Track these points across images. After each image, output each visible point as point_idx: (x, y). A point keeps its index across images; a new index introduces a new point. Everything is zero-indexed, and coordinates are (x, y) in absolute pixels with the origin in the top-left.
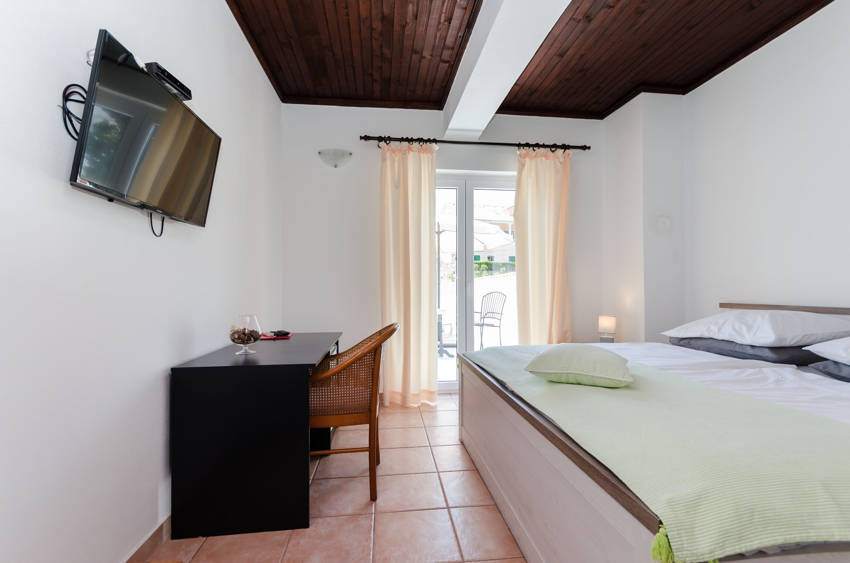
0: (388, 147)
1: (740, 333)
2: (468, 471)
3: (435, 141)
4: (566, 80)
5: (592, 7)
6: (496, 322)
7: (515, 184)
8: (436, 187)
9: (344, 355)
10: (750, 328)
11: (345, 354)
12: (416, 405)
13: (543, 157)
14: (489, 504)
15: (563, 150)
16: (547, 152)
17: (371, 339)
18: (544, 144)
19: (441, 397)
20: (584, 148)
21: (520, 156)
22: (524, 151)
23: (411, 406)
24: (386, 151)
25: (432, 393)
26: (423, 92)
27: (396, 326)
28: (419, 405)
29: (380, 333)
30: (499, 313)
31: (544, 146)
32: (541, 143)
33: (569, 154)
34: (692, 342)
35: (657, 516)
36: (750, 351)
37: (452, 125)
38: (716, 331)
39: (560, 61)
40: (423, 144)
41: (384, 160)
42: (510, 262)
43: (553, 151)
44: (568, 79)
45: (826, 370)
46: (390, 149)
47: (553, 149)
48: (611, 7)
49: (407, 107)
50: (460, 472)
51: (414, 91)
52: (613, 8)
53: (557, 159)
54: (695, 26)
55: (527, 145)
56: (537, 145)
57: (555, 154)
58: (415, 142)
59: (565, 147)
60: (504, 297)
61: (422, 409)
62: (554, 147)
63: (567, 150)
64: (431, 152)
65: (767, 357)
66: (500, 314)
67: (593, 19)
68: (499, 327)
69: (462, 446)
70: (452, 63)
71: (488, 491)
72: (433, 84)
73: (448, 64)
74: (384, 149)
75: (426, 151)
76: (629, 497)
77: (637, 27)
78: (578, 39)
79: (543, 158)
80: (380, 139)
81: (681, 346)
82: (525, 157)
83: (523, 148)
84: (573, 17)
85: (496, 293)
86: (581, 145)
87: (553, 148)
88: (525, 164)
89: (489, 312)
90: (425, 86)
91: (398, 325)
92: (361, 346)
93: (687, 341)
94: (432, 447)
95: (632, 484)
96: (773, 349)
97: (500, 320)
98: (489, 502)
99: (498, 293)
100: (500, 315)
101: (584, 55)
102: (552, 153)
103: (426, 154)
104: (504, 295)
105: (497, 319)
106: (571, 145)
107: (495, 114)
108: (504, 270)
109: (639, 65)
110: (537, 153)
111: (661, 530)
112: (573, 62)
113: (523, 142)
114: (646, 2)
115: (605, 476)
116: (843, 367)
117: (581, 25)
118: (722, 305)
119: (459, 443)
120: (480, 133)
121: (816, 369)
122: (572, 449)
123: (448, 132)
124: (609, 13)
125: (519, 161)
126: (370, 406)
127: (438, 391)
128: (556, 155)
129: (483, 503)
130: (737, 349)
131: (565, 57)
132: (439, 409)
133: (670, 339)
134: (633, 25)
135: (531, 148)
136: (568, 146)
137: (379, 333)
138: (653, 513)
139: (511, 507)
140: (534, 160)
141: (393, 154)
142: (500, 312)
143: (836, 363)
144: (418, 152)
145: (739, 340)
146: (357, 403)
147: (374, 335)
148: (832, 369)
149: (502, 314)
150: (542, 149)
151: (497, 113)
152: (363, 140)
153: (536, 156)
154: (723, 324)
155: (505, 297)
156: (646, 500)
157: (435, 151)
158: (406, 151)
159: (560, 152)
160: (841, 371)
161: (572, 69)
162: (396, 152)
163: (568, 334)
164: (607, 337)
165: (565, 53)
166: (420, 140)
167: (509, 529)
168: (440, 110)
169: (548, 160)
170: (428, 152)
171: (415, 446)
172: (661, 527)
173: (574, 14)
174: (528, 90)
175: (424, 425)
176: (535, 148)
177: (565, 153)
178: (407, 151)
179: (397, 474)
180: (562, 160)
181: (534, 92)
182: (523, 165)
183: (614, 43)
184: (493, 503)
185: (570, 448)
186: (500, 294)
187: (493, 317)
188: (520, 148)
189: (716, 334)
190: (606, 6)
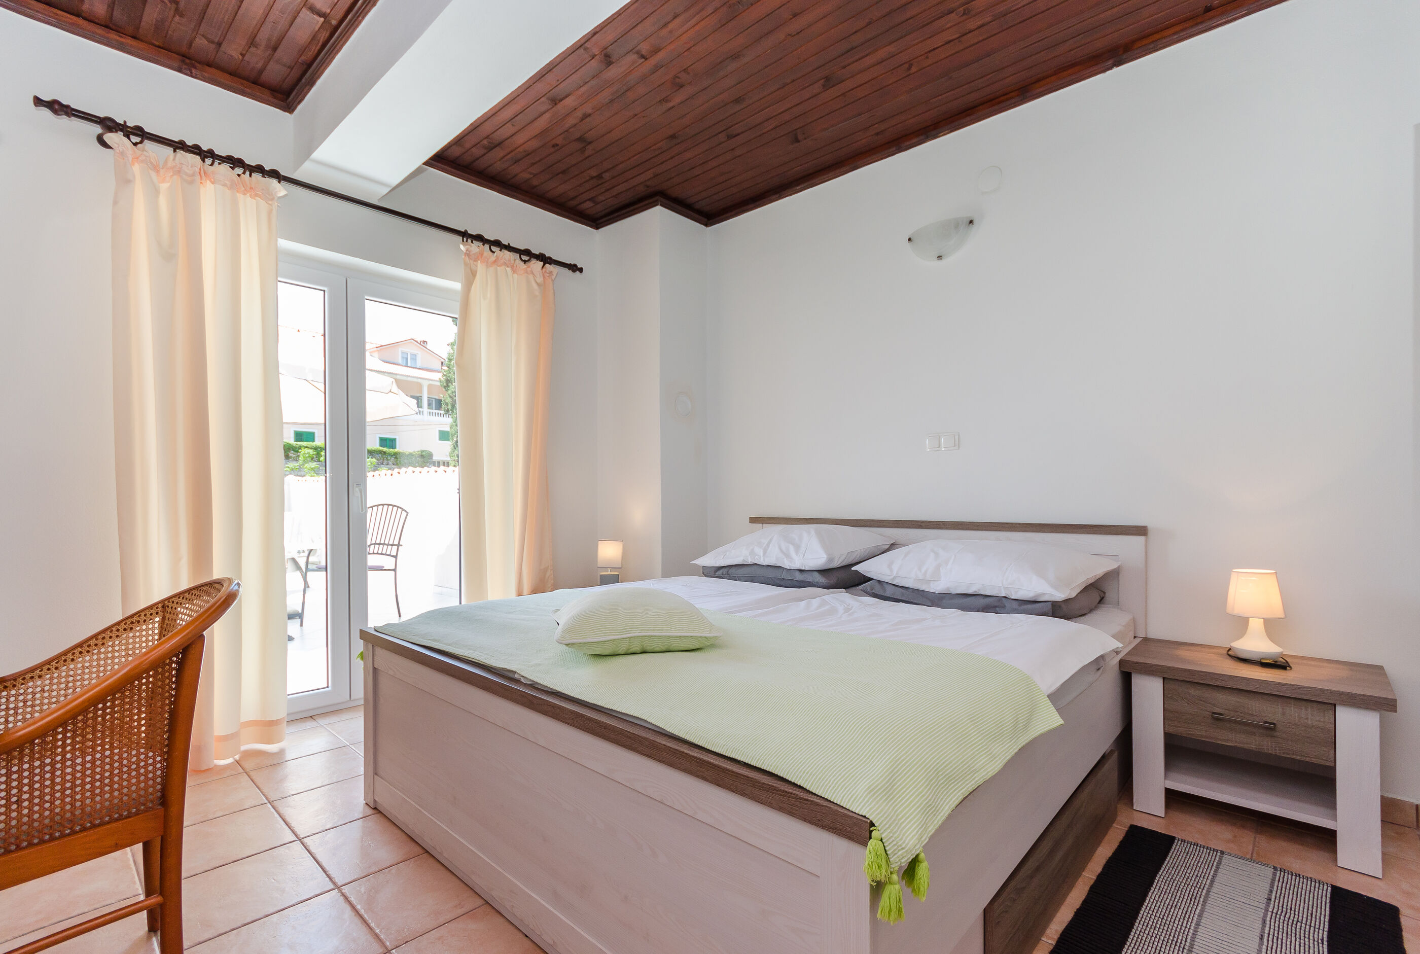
0: (138, 152)
1: (788, 556)
2: (408, 862)
3: (274, 174)
4: (553, 146)
5: (616, 43)
6: (388, 563)
7: (457, 306)
8: (279, 279)
9: (32, 678)
10: (797, 548)
11: (38, 672)
12: (230, 761)
13: (508, 267)
14: (471, 909)
15: (542, 263)
16: (515, 260)
17: (132, 623)
18: (509, 244)
19: (292, 729)
20: (574, 268)
21: (468, 254)
22: (476, 247)
23: (216, 766)
24: (130, 159)
25: (271, 725)
26: (243, 55)
27: (233, 587)
28: (238, 759)
29: (163, 607)
30: (392, 545)
31: (509, 248)
32: (505, 242)
33: (551, 273)
34: (732, 571)
35: (865, 817)
36: (799, 577)
37: (318, 154)
38: (761, 554)
39: (549, 110)
40: (244, 173)
41: (124, 180)
42: (381, 448)
43: (525, 262)
44: (557, 145)
45: (873, 591)
46: (143, 158)
47: (524, 258)
48: (643, 57)
49: (191, 72)
50: (391, 869)
51: (219, 44)
52: (644, 60)
53: (531, 277)
54: (736, 136)
55: (479, 238)
56: (497, 243)
57: (529, 267)
58: (220, 164)
59: (545, 260)
60: (404, 514)
61: (248, 765)
62: (526, 254)
63: (547, 265)
64: (269, 197)
65: (817, 582)
66: (395, 545)
67: (614, 63)
68: (395, 570)
69: (378, 815)
70: (334, 22)
71: (462, 885)
72: (275, 49)
73: (322, 19)
74: (122, 154)
75: (249, 190)
76: (816, 804)
77: (670, 104)
78: (586, 86)
79: (509, 269)
80: (109, 124)
81: (718, 577)
82: (476, 260)
83: (472, 242)
84: (586, 45)
85: (390, 507)
86: (569, 263)
87: (523, 255)
88: (476, 272)
89: (375, 544)
90: (252, 42)
91: (236, 582)
92: (96, 645)
93: (725, 571)
94: (305, 840)
95: (812, 784)
96: (823, 572)
97: (396, 557)
98: (472, 902)
99: (395, 508)
100: (395, 548)
101: (590, 115)
102: (522, 263)
103: (251, 196)
104: (403, 510)
105: (390, 555)
106: (554, 258)
107: (423, 164)
108: (372, 464)
109: (662, 163)
110: (497, 257)
111: (874, 834)
112: (571, 121)
113: (473, 232)
114: (688, 74)
115: (769, 785)
116: (886, 586)
117: (594, 64)
118: (753, 520)
119: (370, 812)
120: (386, 191)
121: (864, 591)
122: (696, 758)
123: (307, 165)
124: (638, 64)
125: (466, 264)
126: (164, 791)
127: (288, 715)
128: (529, 269)
129: (460, 911)
130: (785, 576)
131: (560, 106)
132: (289, 755)
133: (703, 570)
134: (665, 100)
135: (487, 246)
136: (550, 258)
137: (160, 606)
138: (858, 814)
139: (533, 895)
140: (492, 269)
141: (153, 174)
142: (396, 542)
143: (879, 582)
144: (230, 188)
145: (787, 564)
146: (121, 794)
147: (143, 614)
148: (878, 590)
149: (399, 545)
150: (507, 254)
151: (426, 163)
152: (46, 112)
153: (495, 261)
154: (768, 545)
155: (406, 514)
156: (842, 800)
157: (276, 198)
158: (193, 175)
159: (537, 265)
160: (885, 591)
161: (567, 131)
162: (162, 171)
163: (548, 574)
164: (609, 573)
165: (561, 100)
166: (235, 162)
167: (526, 936)
168: (285, 111)
169: (515, 275)
170: (257, 195)
171: (258, 852)
172: (873, 831)
173: (588, 41)
174: (486, 138)
175: (267, 798)
176: (493, 248)
177: (544, 270)
178: (197, 178)
179: (228, 929)
180: (540, 279)
181: (496, 146)
182: (474, 274)
183: (636, 115)
184: (479, 902)
185: (693, 756)
186: (400, 510)
187: (384, 552)
188: (467, 241)
189: (762, 558)
190: (637, 53)
